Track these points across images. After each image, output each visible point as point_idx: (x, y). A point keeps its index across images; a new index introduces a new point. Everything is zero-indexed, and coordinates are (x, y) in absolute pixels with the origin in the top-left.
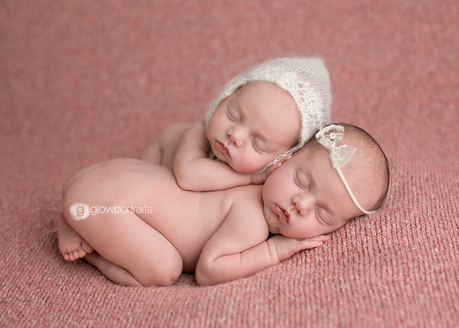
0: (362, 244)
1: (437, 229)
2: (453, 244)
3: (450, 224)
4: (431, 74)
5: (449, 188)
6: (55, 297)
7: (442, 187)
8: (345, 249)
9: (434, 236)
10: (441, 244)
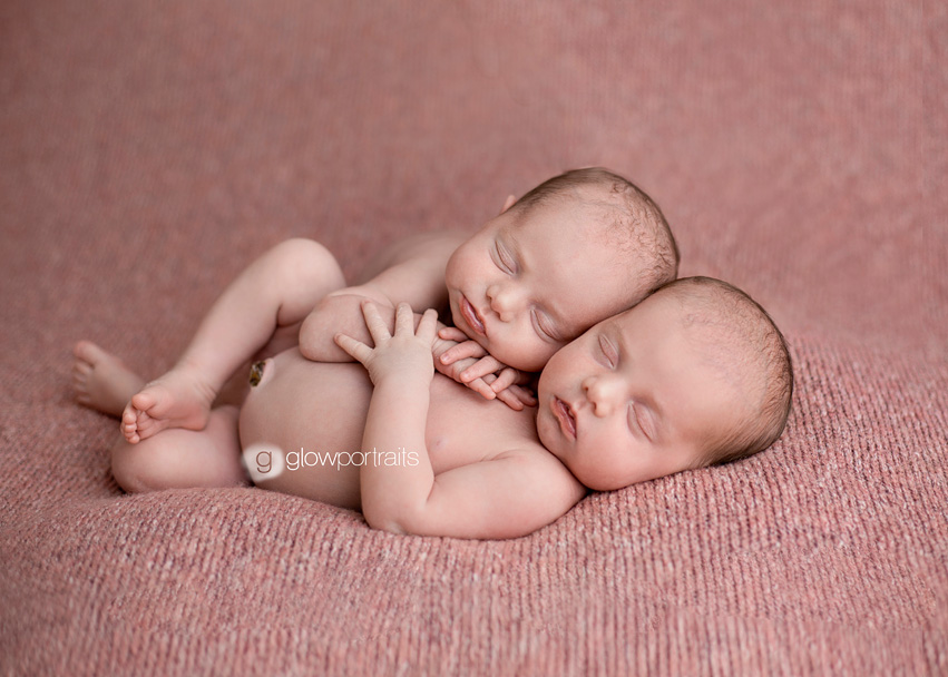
0: (746, 510)
1: (878, 505)
2: (911, 535)
3: (899, 491)
4: (852, 181)
5: (884, 393)
6: (118, 575)
7: (870, 390)
8: (713, 510)
9: (873, 518)
10: (888, 533)
